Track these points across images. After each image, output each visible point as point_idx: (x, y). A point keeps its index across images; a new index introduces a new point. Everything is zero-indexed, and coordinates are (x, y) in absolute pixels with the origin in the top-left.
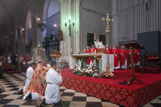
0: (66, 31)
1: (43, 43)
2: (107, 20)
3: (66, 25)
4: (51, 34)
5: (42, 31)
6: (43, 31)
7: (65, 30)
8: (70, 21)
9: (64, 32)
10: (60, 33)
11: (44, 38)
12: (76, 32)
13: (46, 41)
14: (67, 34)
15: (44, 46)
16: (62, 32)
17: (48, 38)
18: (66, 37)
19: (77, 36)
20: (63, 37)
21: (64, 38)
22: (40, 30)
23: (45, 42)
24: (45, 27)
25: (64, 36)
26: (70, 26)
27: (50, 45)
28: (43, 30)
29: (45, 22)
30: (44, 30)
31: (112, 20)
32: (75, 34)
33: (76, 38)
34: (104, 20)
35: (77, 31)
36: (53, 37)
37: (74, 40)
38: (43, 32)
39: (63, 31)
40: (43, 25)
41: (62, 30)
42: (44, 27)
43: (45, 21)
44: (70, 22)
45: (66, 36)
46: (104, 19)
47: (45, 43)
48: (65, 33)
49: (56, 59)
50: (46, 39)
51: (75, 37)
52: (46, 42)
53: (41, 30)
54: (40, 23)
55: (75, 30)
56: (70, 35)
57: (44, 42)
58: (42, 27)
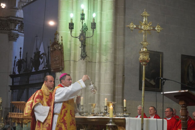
0: (73, 43)
1: (13, 76)
2: (143, 27)
3: (71, 26)
4: (35, 51)
5: (10, 40)
6: (15, 40)
7: (70, 42)
8: (83, 15)
9: (69, 47)
10: (55, 49)
11: (17, 61)
12: (103, 47)
13: (19, 70)
14: (75, 54)
15: (15, 84)
16: (62, 46)
17: (26, 62)
18: (72, 62)
19: (104, 58)
20: (62, 61)
21: (66, 64)
22: (6, 36)
23: (17, 73)
24: (21, 27)
25: (66, 58)
26: (84, 30)
27: (30, 82)
28: (13, 38)
29: (20, 14)
30: (18, 36)
31: (156, 28)
32: (100, 54)
33: (103, 65)
34: (135, 28)
35: (106, 45)
36: (41, 61)
37: (97, 71)
38: (14, 43)
39: (64, 44)
40: (15, 21)
41: (60, 41)
42: (17, 28)
43: (22, 11)
44: (83, 19)
45: (72, 58)
46: (135, 26)
47: (17, 76)
48: (70, 50)
49: (24, 126)
50: (20, 63)
51: (100, 62)
52: (21, 72)
53: (9, 37)
54: (7, 17)
55: (98, 41)
56: (84, 56)
57: (14, 73)
58: (12, 28)
